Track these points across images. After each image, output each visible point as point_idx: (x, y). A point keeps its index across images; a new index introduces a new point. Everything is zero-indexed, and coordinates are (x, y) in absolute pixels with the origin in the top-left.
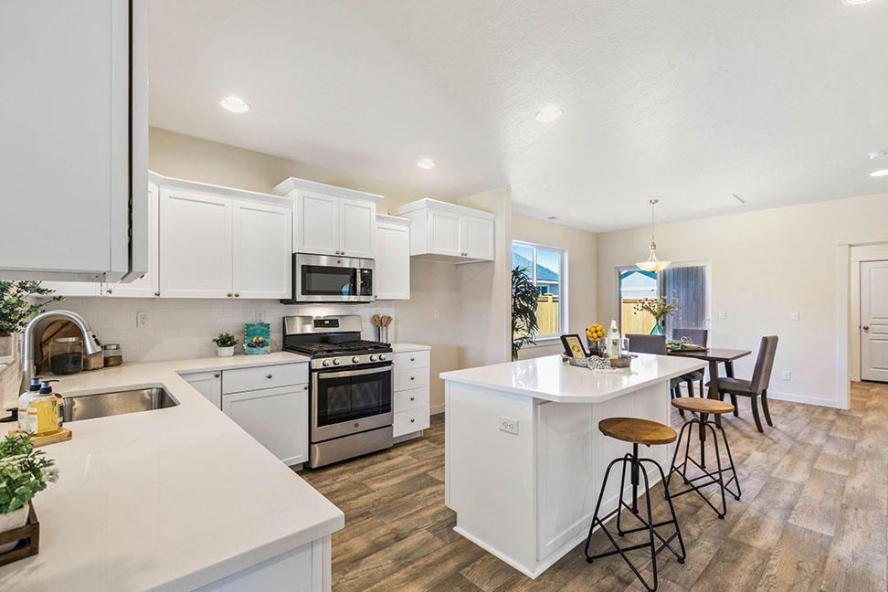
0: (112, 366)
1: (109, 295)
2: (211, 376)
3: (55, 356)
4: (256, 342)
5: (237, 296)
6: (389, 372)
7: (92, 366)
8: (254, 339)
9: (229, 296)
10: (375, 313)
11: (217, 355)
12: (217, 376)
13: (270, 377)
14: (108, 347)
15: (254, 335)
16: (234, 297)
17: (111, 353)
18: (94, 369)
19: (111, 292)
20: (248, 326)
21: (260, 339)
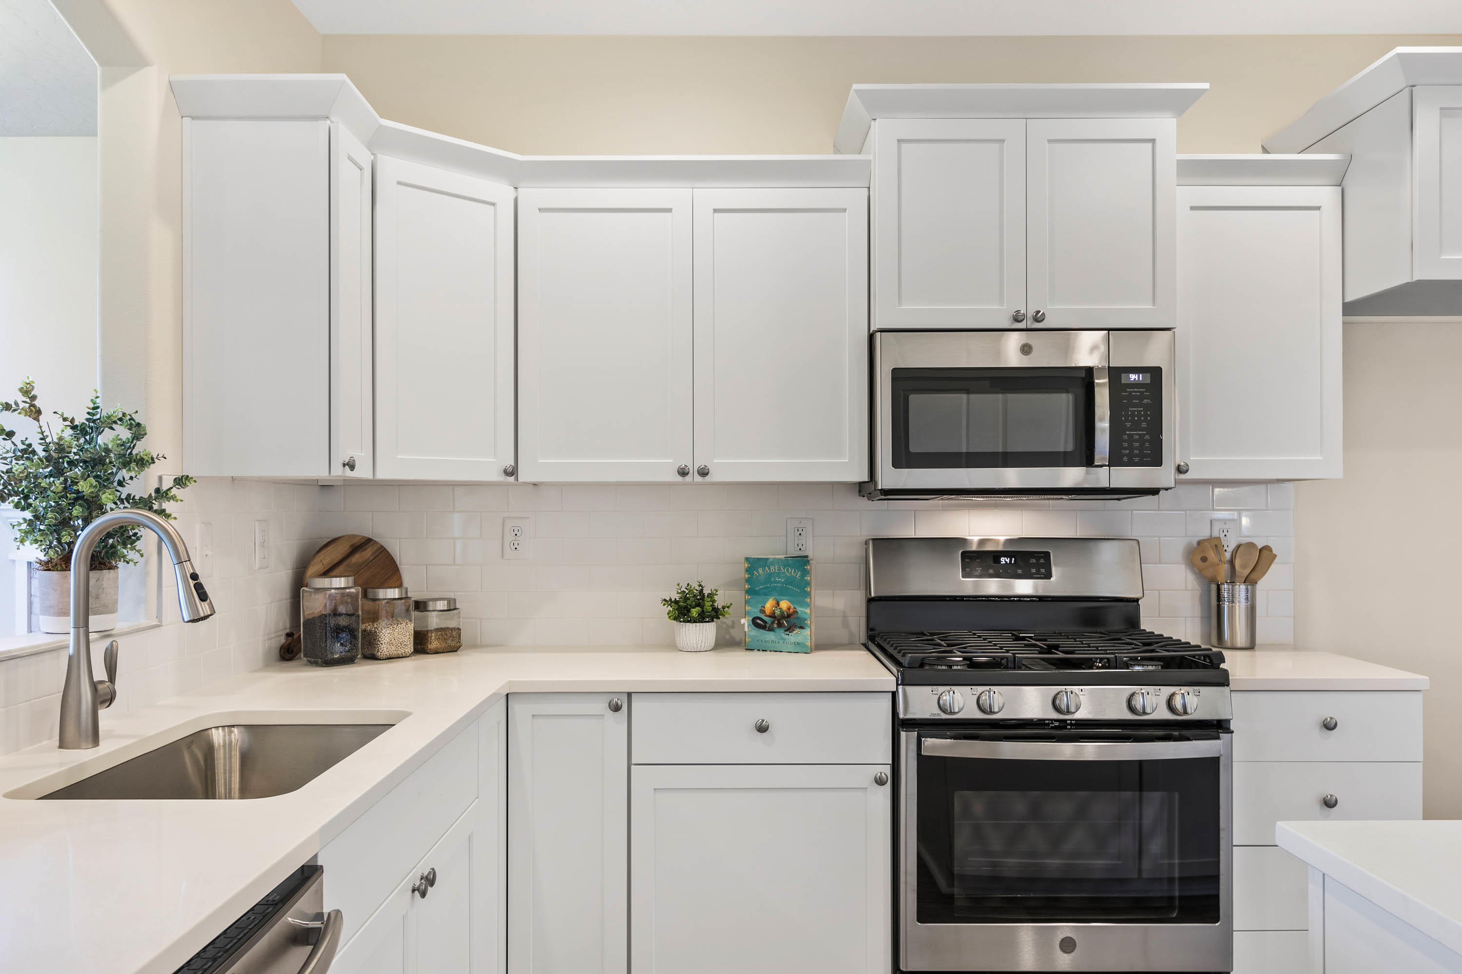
0: (436, 652)
1: (348, 473)
2: (600, 706)
3: (308, 620)
4: (772, 616)
5: (703, 473)
6: (1214, 763)
7: (384, 649)
8: (769, 605)
9: (683, 473)
10: (1205, 534)
11: (672, 646)
12: (616, 708)
13: (762, 729)
14: (431, 606)
15: (767, 593)
16: (698, 479)
17: (434, 621)
18: (390, 658)
19: (352, 467)
20: (753, 564)
21: (784, 605)
